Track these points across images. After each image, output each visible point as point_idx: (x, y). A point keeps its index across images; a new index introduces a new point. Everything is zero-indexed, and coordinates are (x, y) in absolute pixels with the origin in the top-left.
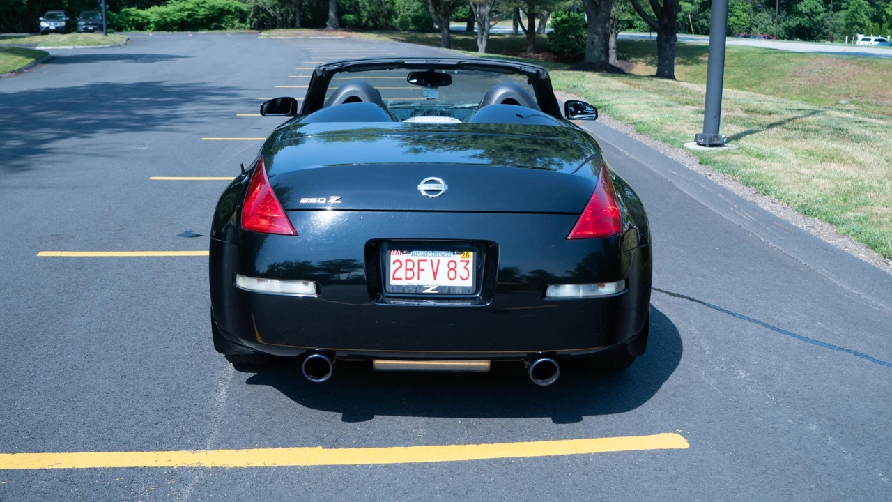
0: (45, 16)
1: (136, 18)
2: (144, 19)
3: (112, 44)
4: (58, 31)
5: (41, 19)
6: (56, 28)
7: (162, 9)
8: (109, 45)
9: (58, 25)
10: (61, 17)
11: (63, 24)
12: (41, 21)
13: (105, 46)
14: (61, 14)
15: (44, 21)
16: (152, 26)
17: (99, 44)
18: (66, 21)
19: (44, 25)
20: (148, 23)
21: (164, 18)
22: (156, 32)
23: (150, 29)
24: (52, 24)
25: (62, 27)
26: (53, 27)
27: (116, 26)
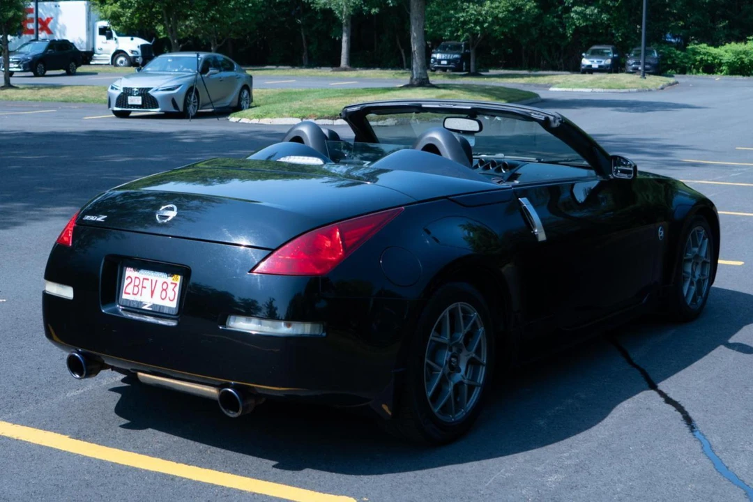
0: (590, 51)
1: (706, 58)
2: (714, 58)
3: (641, 88)
4: (601, 70)
5: (584, 54)
6: (600, 66)
7: (740, 47)
8: (635, 90)
9: (602, 64)
10: (608, 53)
11: (609, 62)
12: (583, 57)
13: (631, 90)
14: (608, 49)
15: (587, 58)
16: (723, 68)
17: (624, 88)
18: (613, 59)
19: (586, 62)
20: (720, 64)
21: (741, 58)
22: (729, 77)
23: (721, 71)
24: (595, 61)
25: (607, 66)
26: (595, 66)
27: (678, 67)
